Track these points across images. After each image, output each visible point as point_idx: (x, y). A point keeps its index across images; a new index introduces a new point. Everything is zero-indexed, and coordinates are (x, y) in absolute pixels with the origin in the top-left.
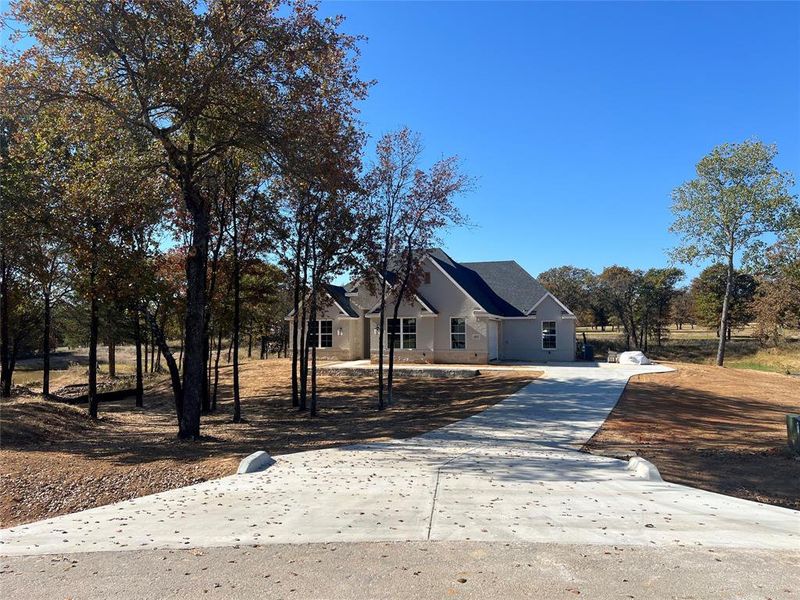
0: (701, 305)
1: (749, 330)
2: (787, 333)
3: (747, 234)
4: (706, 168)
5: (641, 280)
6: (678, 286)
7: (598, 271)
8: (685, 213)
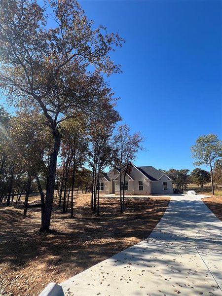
0: (194, 179)
1: (209, 184)
5: (179, 172)
6: (188, 174)
7: (168, 171)
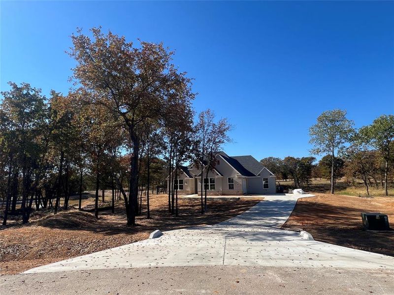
0: (323, 170)
1: (343, 180)
2: (357, 181)
3: (339, 143)
4: (321, 120)
5: (299, 161)
6: (314, 163)
7: (283, 159)
8: (314, 136)
